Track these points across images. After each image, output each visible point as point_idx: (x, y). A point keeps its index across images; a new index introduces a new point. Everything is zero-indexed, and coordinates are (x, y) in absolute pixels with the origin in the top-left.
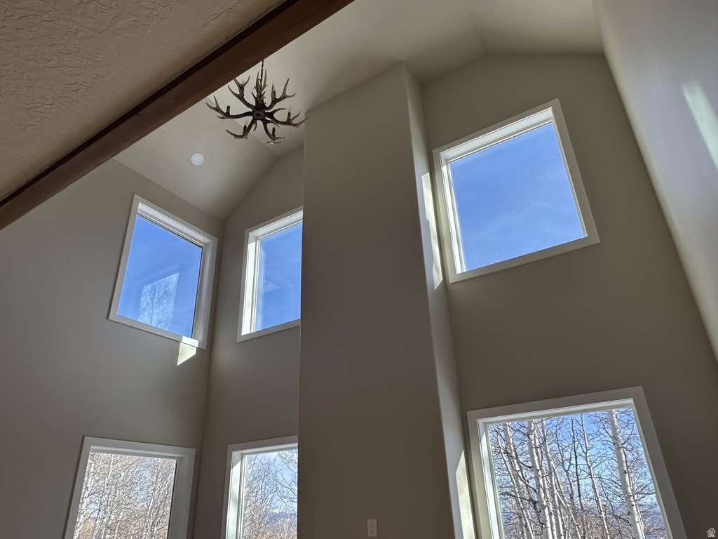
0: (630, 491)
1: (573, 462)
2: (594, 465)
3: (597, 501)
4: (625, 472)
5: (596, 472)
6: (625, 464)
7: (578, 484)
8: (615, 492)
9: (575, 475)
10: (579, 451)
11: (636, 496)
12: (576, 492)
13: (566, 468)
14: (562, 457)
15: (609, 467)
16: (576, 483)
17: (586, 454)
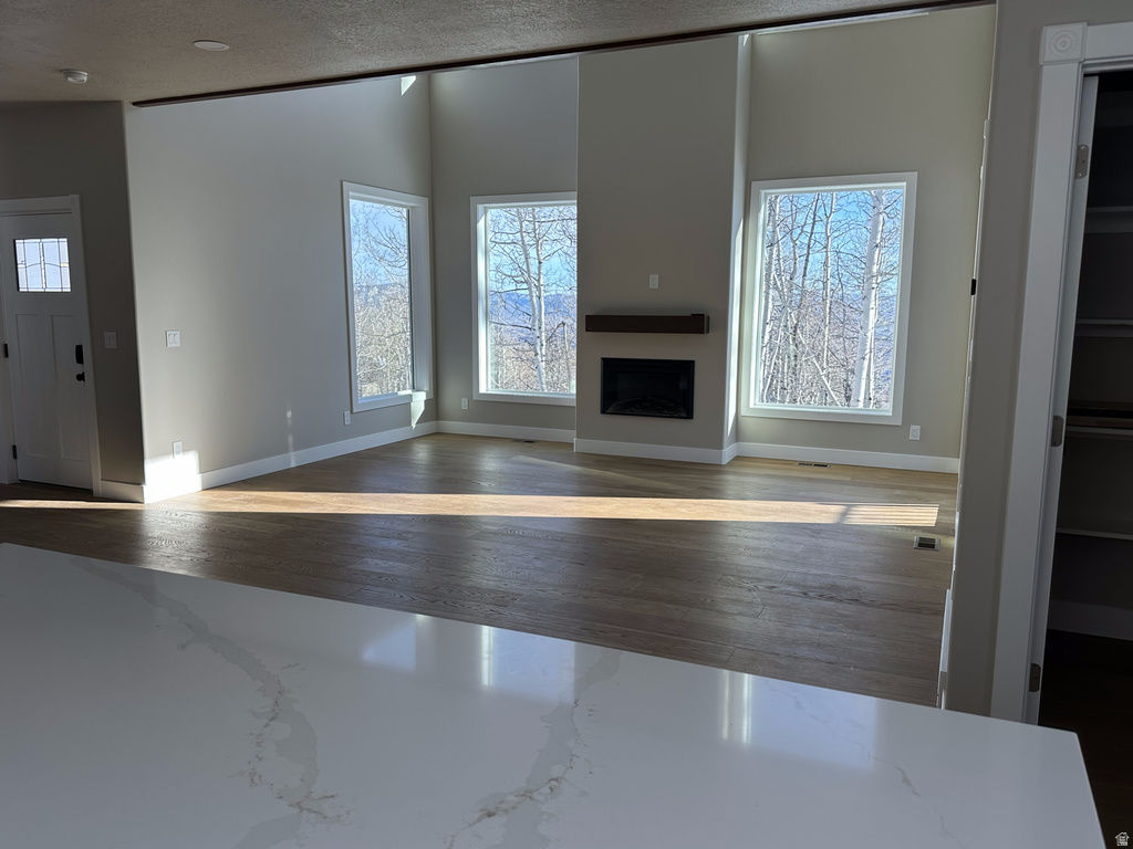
0: (875, 270)
1: (808, 229)
2: (836, 234)
3: (825, 283)
4: (877, 246)
5: (835, 244)
6: (879, 236)
7: (807, 260)
8: (852, 274)
9: (806, 247)
10: (821, 213)
11: (880, 278)
12: (800, 271)
13: (795, 237)
14: (794, 221)
15: (855, 239)
16: (804, 258)
17: (828, 218)
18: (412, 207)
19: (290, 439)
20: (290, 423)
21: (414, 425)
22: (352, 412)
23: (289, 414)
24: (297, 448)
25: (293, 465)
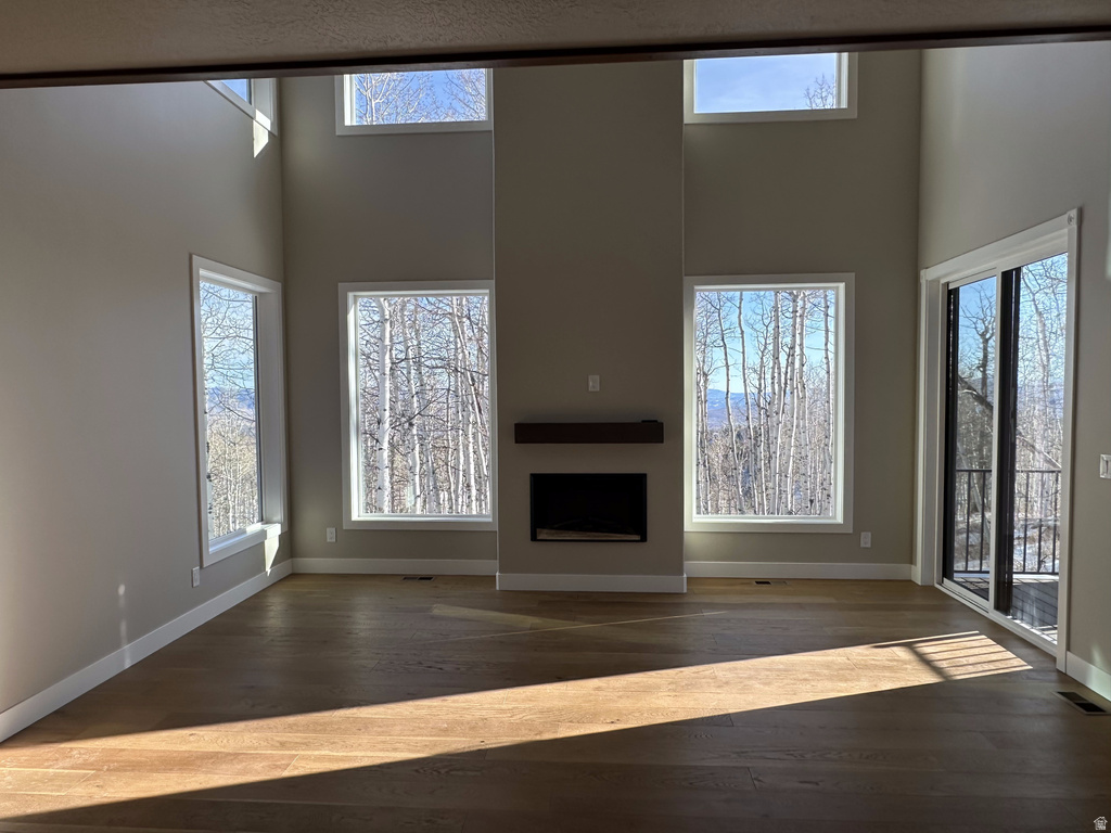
18: (261, 293)
19: (123, 627)
20: (122, 602)
21: (268, 570)
22: (201, 567)
23: (122, 590)
24: (131, 639)
25: (128, 664)
